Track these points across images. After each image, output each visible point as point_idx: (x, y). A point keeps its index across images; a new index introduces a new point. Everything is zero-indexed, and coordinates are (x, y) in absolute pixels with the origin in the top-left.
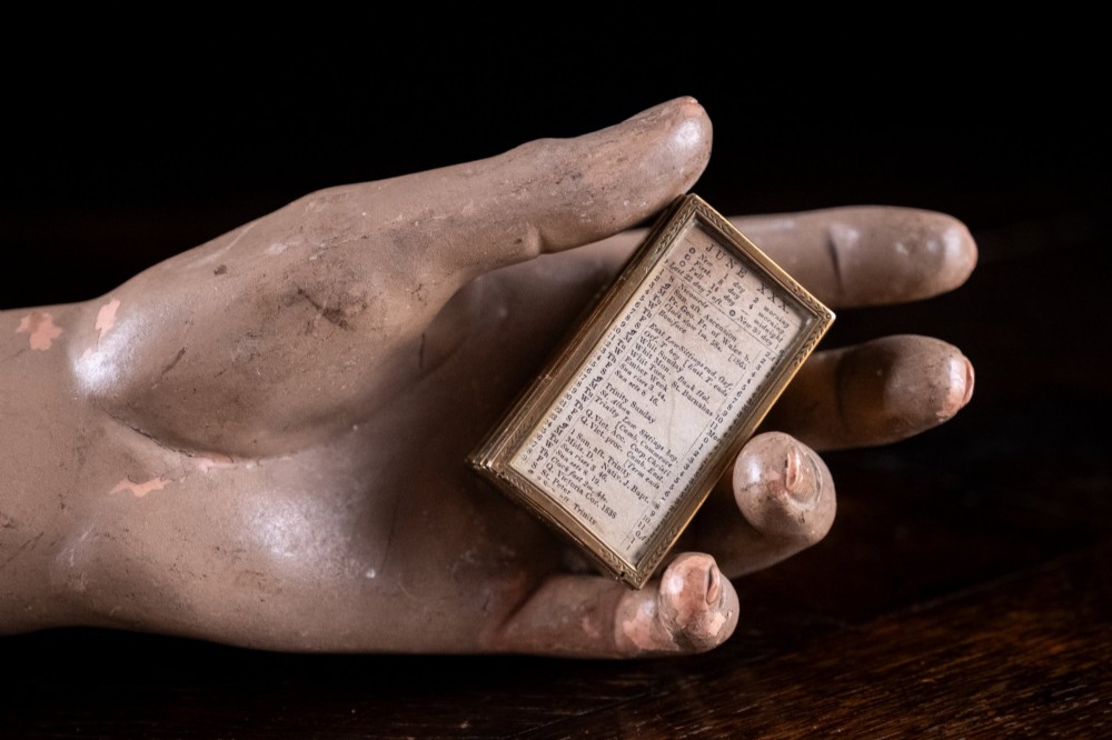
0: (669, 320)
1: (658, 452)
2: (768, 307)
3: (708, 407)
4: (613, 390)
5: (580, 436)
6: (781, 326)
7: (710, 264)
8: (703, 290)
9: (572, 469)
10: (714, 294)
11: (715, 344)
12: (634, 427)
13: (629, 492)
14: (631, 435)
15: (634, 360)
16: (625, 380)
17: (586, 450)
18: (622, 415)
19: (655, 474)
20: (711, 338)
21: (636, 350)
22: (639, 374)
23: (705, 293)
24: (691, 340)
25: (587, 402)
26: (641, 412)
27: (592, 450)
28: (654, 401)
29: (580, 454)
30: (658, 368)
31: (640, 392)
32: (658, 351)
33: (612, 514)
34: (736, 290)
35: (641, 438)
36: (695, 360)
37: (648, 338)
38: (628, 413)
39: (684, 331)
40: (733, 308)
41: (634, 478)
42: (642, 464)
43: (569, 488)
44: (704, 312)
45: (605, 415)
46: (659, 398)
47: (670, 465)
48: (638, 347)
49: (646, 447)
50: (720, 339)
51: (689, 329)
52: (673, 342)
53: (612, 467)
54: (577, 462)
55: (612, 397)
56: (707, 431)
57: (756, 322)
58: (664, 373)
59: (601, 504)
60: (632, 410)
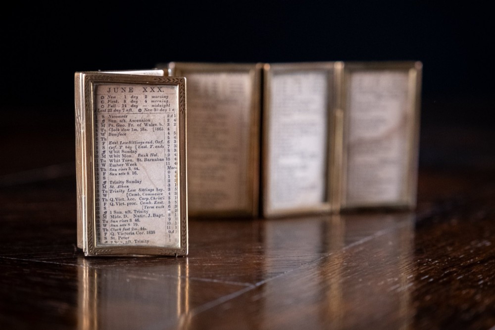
0: (115, 135)
1: (152, 192)
2: (154, 95)
3: (159, 158)
4: (114, 182)
5: (115, 212)
6: (165, 99)
7: (115, 97)
8: (120, 111)
9: (122, 228)
10: (126, 109)
11: (143, 129)
12: (134, 191)
13: (153, 218)
14: (136, 195)
15: (113, 163)
16: (116, 174)
17: (122, 215)
18: (126, 189)
19: (158, 203)
20: (139, 128)
21: (111, 159)
22: (120, 167)
23: (122, 111)
24: (131, 136)
25: (107, 196)
26: (133, 182)
27: (124, 214)
28: (135, 173)
29: (121, 219)
30: (126, 158)
31: (126, 174)
32: (121, 152)
33: (153, 232)
34: (134, 99)
35: (141, 193)
36: (139, 143)
37: (112, 150)
38: (128, 187)
39: (125, 134)
40: (138, 108)
41: (151, 211)
42: (150, 203)
43: (127, 236)
44: (127, 119)
45: (119, 195)
46: (136, 170)
47: (162, 194)
48: (111, 156)
49: (146, 195)
50: (143, 125)
51: (127, 132)
52: (124, 143)
53: (138, 214)
54: (122, 223)
55: (116, 186)
56: (167, 168)
57: (153, 106)
58: (130, 159)
59: (145, 232)
60: (129, 184)
